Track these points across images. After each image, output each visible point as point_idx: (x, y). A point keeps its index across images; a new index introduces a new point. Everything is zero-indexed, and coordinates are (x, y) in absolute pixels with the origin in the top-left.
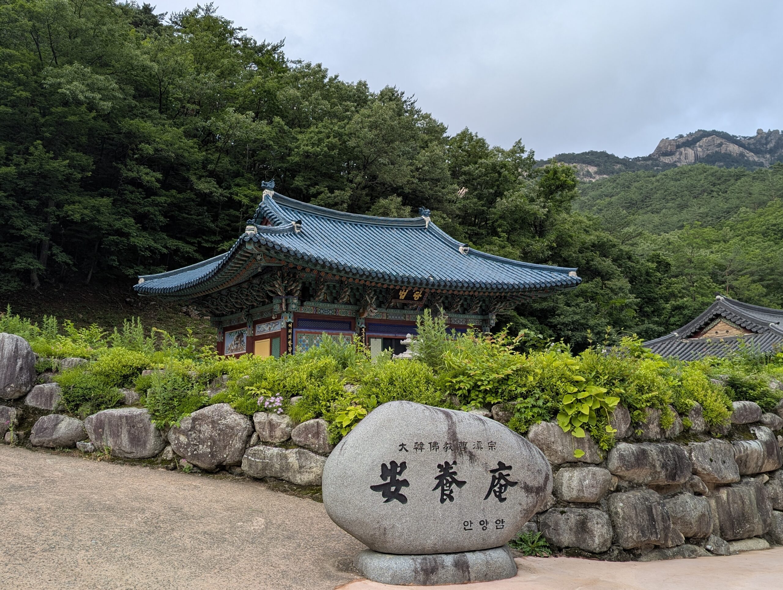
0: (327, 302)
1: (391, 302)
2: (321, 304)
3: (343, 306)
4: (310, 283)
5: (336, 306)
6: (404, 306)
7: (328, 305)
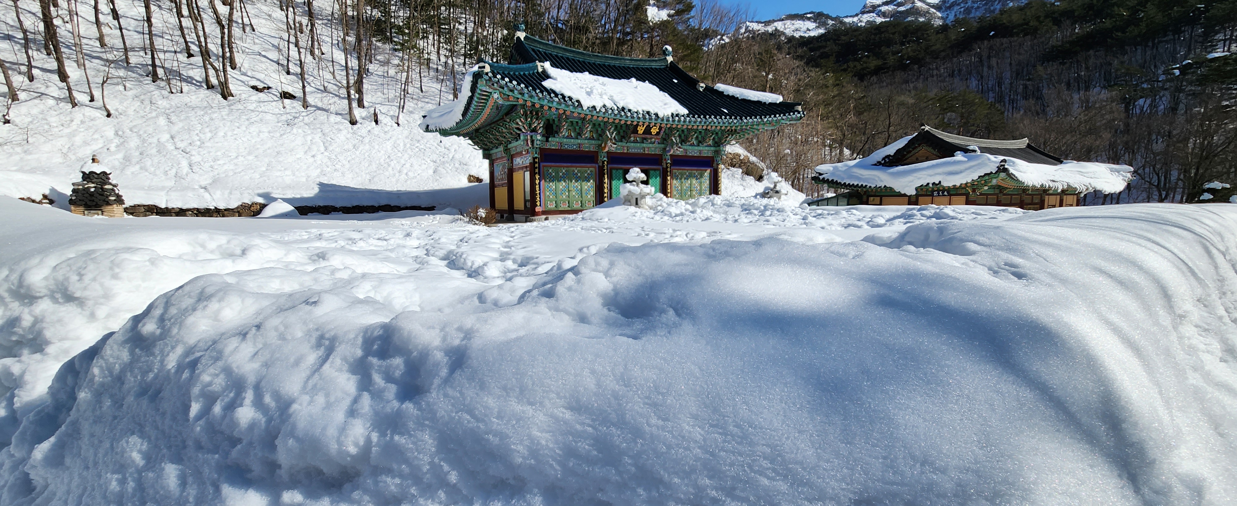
0: (572, 138)
1: (630, 137)
2: (565, 140)
3: (586, 141)
4: (554, 120)
5: (579, 141)
6: (643, 140)
7: (572, 140)
